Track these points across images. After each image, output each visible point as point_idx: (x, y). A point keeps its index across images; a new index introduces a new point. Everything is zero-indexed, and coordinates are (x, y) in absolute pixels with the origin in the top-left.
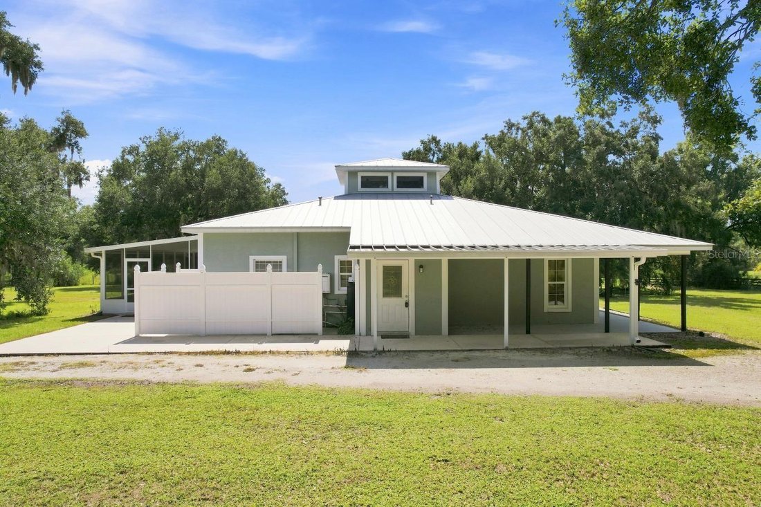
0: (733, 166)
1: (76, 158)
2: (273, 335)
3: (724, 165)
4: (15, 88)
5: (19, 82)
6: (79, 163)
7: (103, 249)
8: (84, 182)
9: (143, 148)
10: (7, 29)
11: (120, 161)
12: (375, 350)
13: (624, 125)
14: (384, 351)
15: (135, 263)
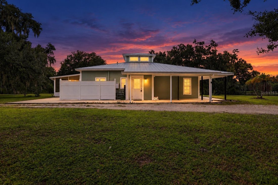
0: (236, 61)
1: (52, 56)
2: (101, 100)
3: (234, 61)
4: (35, 36)
5: (36, 34)
6: (53, 57)
7: (55, 77)
8: (54, 63)
9: (73, 56)
10: (32, 19)
11: (67, 59)
12: (130, 103)
13: (207, 47)
14: (133, 103)
15: (60, 78)
